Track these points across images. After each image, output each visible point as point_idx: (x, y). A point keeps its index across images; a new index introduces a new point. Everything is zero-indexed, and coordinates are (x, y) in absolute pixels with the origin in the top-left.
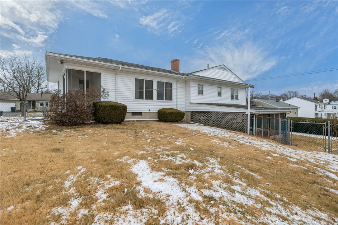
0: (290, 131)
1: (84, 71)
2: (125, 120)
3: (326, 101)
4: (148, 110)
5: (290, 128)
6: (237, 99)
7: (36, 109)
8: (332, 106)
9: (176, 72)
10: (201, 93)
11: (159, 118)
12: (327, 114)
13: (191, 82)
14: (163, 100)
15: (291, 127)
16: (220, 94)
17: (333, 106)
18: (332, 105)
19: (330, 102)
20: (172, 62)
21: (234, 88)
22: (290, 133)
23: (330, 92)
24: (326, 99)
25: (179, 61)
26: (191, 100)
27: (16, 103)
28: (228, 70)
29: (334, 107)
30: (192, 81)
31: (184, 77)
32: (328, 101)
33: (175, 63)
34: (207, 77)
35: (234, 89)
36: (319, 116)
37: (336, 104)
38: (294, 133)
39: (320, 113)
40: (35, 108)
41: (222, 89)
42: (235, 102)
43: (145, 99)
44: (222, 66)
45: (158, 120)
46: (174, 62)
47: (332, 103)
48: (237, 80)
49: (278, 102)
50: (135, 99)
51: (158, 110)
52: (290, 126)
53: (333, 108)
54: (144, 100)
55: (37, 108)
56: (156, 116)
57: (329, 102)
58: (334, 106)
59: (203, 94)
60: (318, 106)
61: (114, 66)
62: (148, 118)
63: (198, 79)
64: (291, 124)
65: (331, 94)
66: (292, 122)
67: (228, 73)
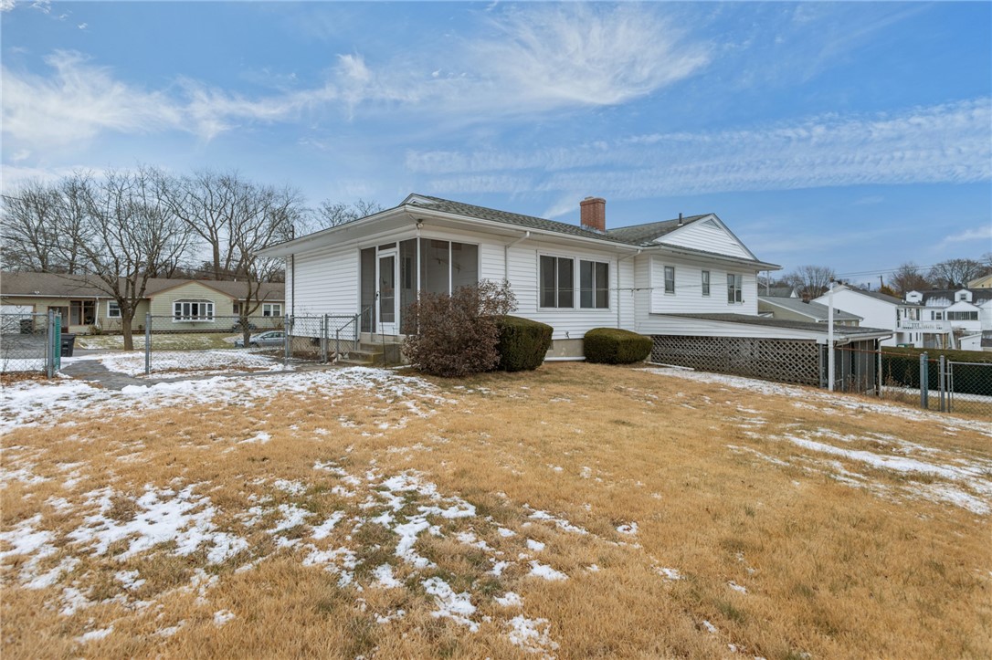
0: (946, 390)
1: (448, 242)
2: (546, 359)
3: (914, 297)
4: (565, 333)
5: (946, 377)
6: (739, 299)
7: (97, 325)
8: (930, 311)
9: (598, 232)
10: (670, 287)
11: (585, 354)
12: (924, 334)
13: (652, 261)
14: (591, 307)
15: (948, 374)
16: (706, 291)
17: (933, 312)
18: (930, 308)
19: (925, 299)
20: (583, 204)
21: (733, 273)
22: (946, 394)
23: (919, 272)
24: (914, 293)
25: (604, 202)
26: (653, 307)
27: (35, 306)
28: (721, 226)
29: (935, 315)
30: (654, 259)
31: (642, 248)
32: (919, 297)
33: (594, 208)
34: (691, 250)
35: (734, 275)
36: (907, 341)
37: (941, 305)
38: (954, 394)
39: (907, 333)
40: (94, 322)
41: (711, 276)
42: (736, 309)
43: (560, 306)
44: (711, 217)
45: (584, 358)
46: (592, 206)
47: (931, 303)
48: (739, 253)
49: (808, 303)
50: (541, 306)
51: (585, 332)
52: (946, 371)
53: (933, 318)
54: (558, 309)
55: (101, 322)
56: (578, 348)
57: (923, 299)
58: (936, 311)
59: (673, 290)
60: (902, 314)
61: (517, 230)
62: (563, 354)
63: (674, 254)
64: (948, 368)
65: (921, 277)
66: (949, 362)
67: (722, 234)
